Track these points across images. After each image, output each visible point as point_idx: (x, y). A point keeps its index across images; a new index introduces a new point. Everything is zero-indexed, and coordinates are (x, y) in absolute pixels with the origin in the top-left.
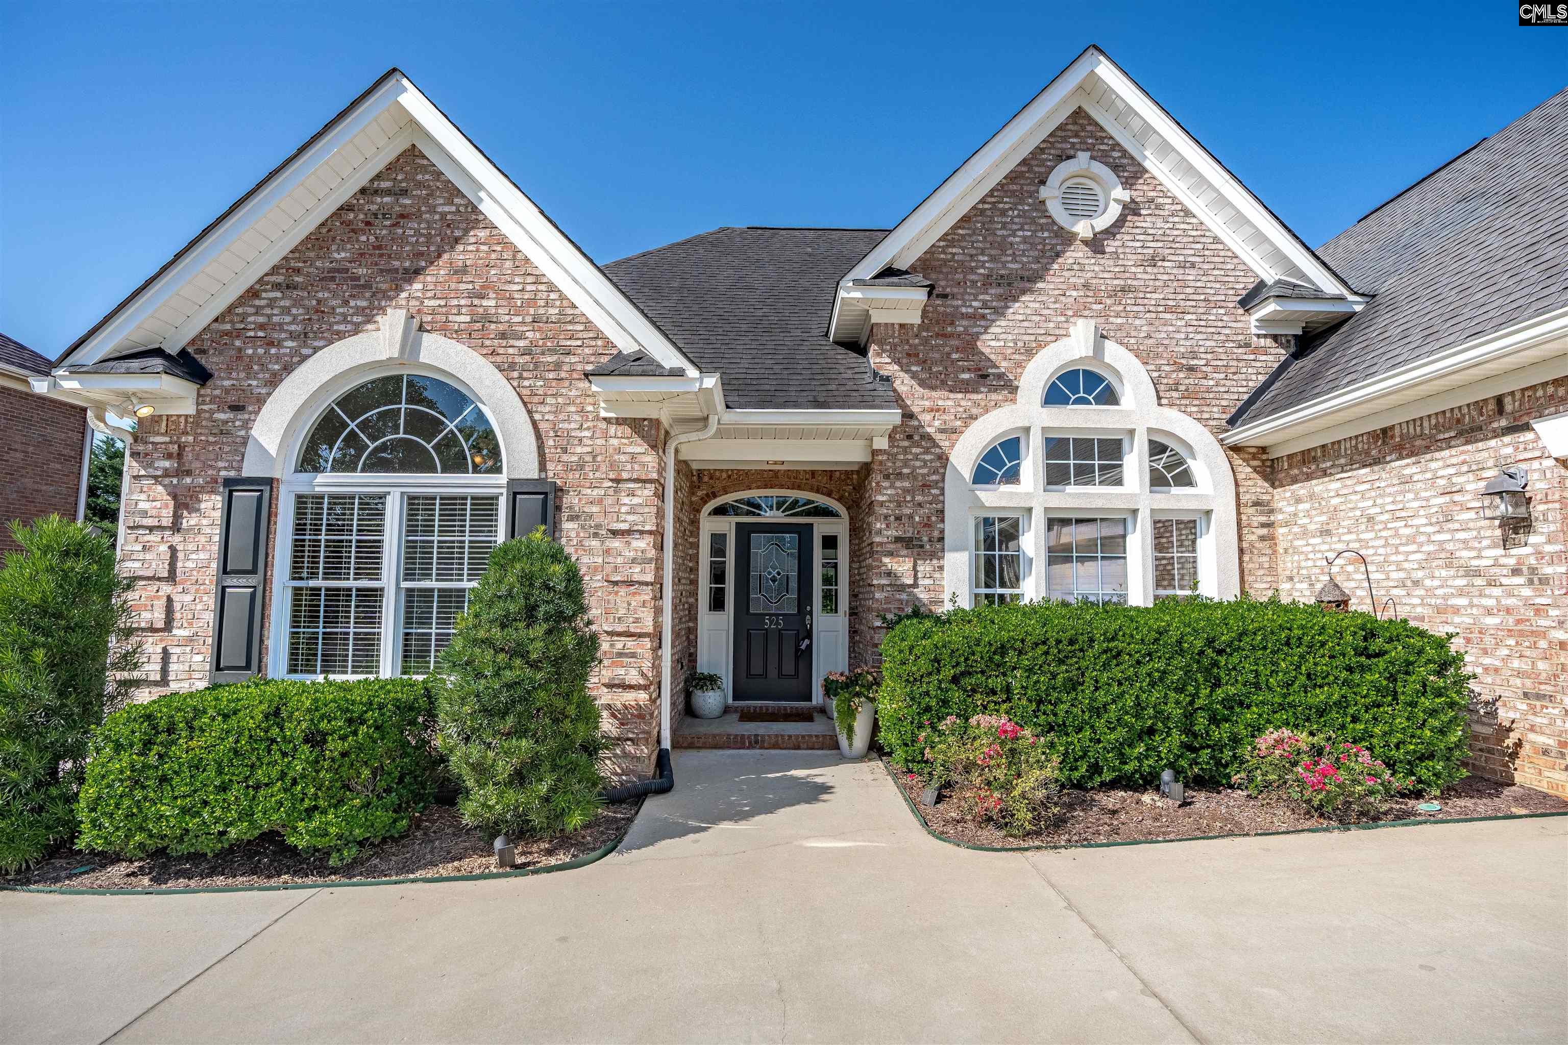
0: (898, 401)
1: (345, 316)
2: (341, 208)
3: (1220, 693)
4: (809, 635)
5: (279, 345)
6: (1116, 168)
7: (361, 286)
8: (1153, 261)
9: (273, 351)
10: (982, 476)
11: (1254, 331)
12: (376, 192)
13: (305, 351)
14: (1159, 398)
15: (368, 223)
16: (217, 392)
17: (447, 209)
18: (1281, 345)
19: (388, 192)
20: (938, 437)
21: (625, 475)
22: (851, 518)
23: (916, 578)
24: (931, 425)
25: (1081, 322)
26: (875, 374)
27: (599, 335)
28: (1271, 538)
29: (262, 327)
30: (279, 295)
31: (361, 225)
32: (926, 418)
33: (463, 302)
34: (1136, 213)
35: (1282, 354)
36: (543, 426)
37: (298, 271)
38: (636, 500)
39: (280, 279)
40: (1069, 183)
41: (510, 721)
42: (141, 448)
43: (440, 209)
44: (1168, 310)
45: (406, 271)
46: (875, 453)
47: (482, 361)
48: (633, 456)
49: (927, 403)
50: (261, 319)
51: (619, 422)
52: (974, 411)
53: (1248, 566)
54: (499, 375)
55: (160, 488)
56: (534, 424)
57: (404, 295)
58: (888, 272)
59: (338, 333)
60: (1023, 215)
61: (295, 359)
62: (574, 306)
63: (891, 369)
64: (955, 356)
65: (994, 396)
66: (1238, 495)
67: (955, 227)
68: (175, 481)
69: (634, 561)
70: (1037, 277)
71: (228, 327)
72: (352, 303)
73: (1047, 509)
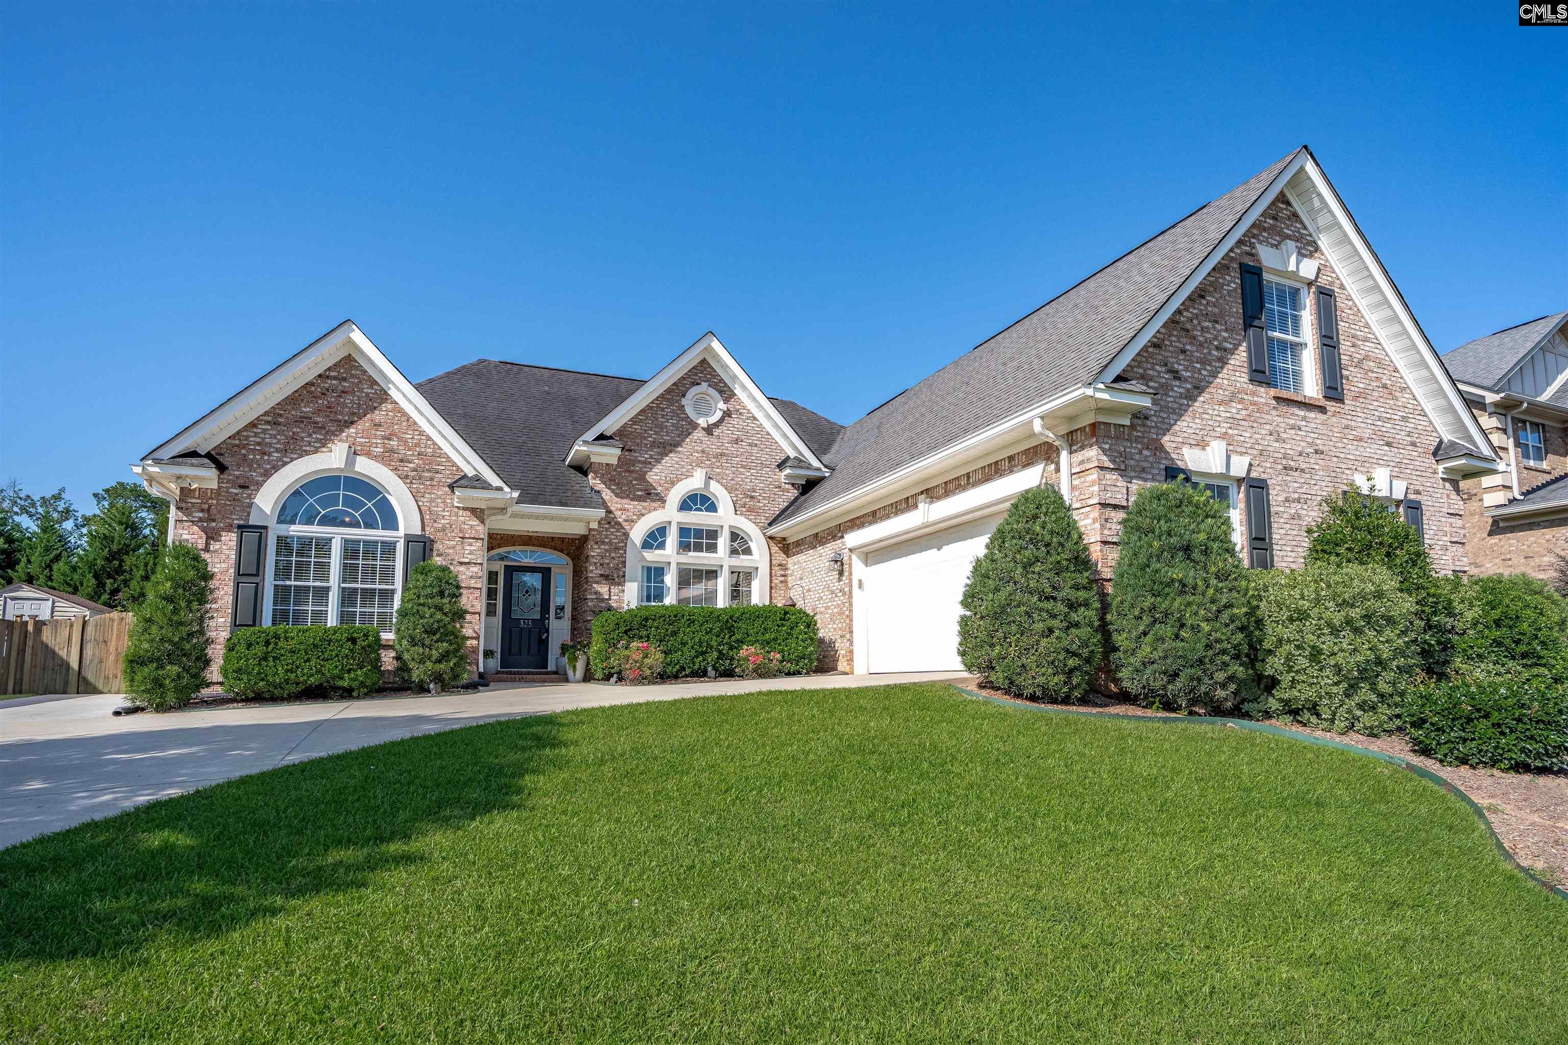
0: (604, 504)
1: (310, 443)
2: (307, 384)
3: (733, 638)
4: (547, 631)
5: (270, 454)
6: (721, 392)
7: (320, 428)
8: (737, 441)
9: (266, 458)
10: (646, 545)
11: (783, 481)
12: (328, 377)
13: (285, 459)
14: (736, 511)
15: (323, 394)
16: (231, 477)
17: (369, 391)
18: (795, 488)
19: (335, 378)
20: (624, 524)
21: (467, 536)
22: (574, 565)
23: (610, 595)
24: (621, 517)
25: (699, 470)
26: (592, 489)
27: (454, 464)
28: (786, 582)
29: (259, 444)
30: (269, 427)
31: (319, 394)
32: (618, 513)
33: (379, 441)
34: (730, 416)
35: (796, 493)
36: (423, 508)
37: (281, 415)
38: (473, 548)
39: (270, 419)
40: (698, 397)
41: (438, 636)
42: (183, 505)
43: (365, 391)
44: (743, 467)
45: (346, 422)
46: (590, 530)
47: (390, 473)
48: (472, 527)
49: (619, 506)
50: (258, 440)
51: (464, 509)
52: (643, 511)
53: (774, 595)
54: (400, 481)
55: (195, 528)
56: (419, 507)
57: (344, 434)
58: (601, 437)
59: (305, 451)
60: (673, 411)
61: (280, 463)
62: (440, 449)
63: (600, 487)
64: (634, 482)
65: (654, 504)
66: (771, 560)
67: (638, 414)
68: (205, 524)
69: (471, 577)
70: (678, 444)
71: (237, 442)
72: (314, 436)
73: (678, 564)
